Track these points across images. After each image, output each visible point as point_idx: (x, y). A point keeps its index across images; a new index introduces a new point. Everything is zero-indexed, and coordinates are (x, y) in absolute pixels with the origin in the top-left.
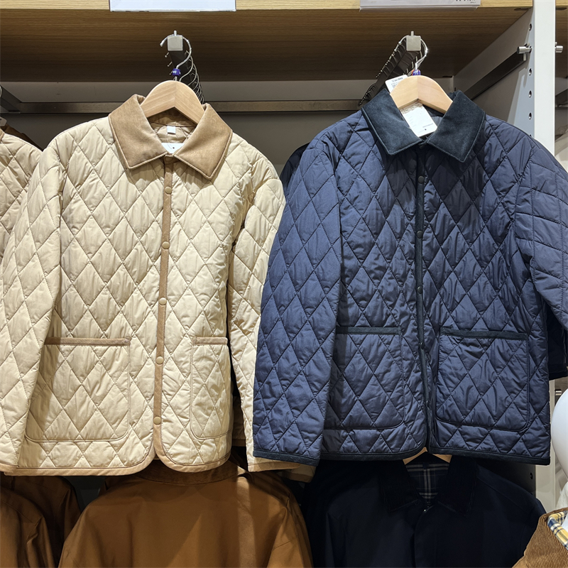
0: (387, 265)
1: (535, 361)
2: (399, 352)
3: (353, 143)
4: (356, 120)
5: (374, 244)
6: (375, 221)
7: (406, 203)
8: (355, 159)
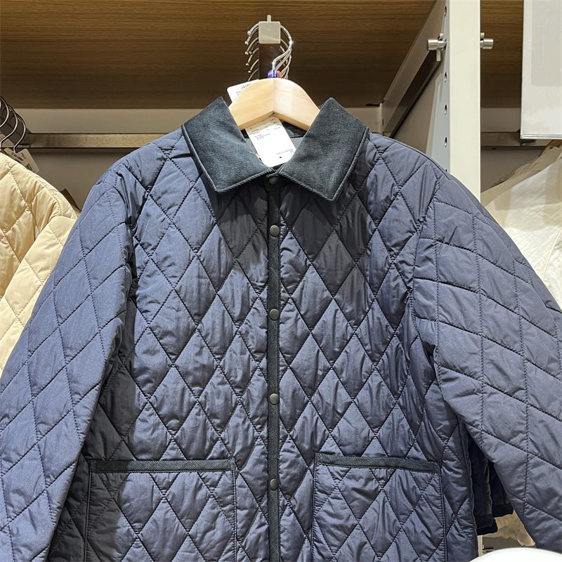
0: (215, 363)
1: (452, 505)
2: (230, 497)
3: (166, 176)
4: (172, 142)
5: (194, 331)
6: (195, 294)
7: (252, 266)
8: (168, 199)
